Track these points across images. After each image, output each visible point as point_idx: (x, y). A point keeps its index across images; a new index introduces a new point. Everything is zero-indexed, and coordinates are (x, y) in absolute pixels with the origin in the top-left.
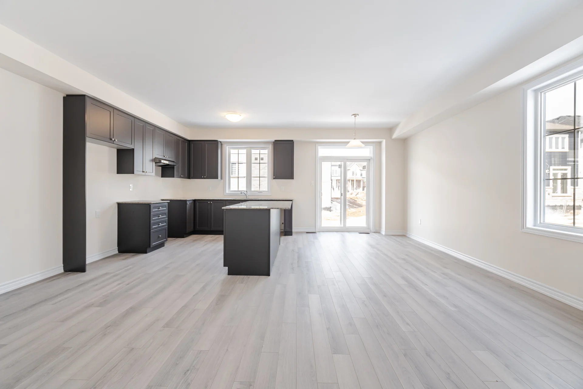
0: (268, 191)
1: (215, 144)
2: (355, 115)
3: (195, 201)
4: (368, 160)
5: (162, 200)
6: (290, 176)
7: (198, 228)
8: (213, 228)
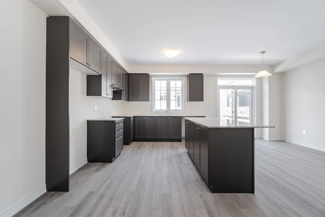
0: (182, 110)
1: (146, 77)
2: (263, 52)
3: (134, 117)
4: (252, 88)
5: (112, 117)
6: (201, 99)
7: (137, 137)
8: (148, 137)
